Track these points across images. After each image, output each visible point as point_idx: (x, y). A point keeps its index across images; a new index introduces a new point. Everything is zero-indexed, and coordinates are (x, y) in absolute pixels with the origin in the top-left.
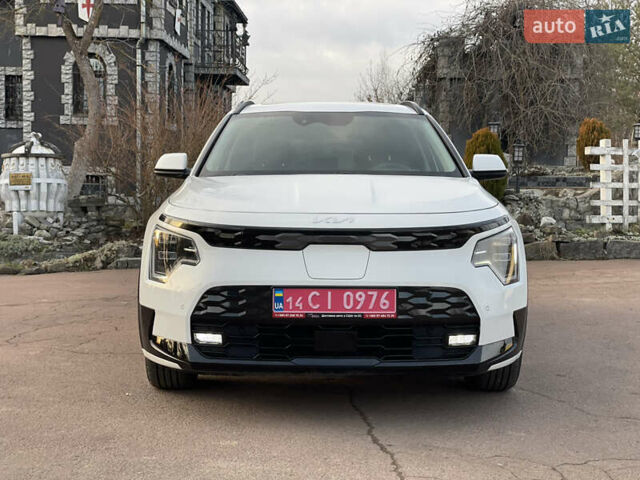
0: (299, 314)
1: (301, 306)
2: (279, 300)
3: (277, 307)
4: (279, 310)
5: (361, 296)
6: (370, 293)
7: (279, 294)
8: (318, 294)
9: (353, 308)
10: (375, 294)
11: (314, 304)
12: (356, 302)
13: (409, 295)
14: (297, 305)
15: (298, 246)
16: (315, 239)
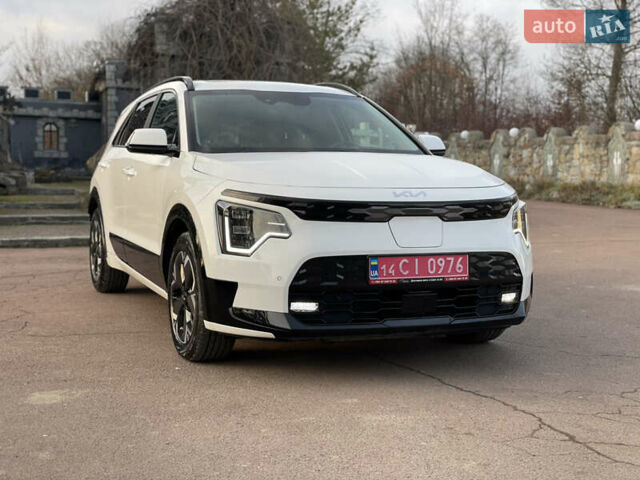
0: (392, 280)
1: (393, 272)
2: (375, 268)
3: (373, 274)
4: (375, 277)
5: (441, 262)
6: (449, 259)
7: (374, 263)
8: (407, 261)
9: (436, 273)
10: (452, 259)
11: (404, 270)
12: (438, 267)
13: (476, 259)
14: (390, 272)
15: (386, 218)
16: (399, 211)
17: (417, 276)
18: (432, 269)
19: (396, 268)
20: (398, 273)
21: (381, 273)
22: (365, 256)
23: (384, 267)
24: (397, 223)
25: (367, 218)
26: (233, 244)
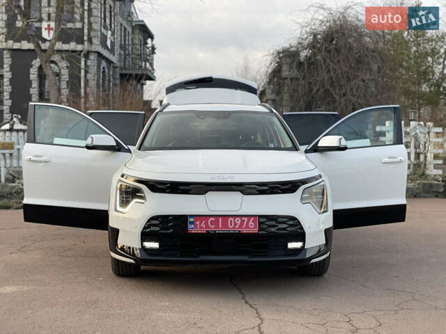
0: (203, 231)
1: (204, 226)
2: (192, 223)
3: (191, 227)
4: (192, 228)
5: (238, 221)
7: (192, 220)
8: (214, 219)
9: (234, 228)
10: (246, 219)
11: (212, 225)
13: (266, 220)
15: (203, 192)
16: (213, 188)
17: (220, 229)
18: (231, 225)
19: (206, 224)
21: (196, 226)
22: (186, 215)
23: (198, 223)
24: (211, 196)
25: (190, 192)
26: (120, 206)
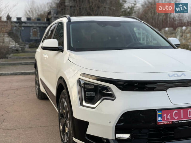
0: (169, 122)
1: (170, 118)
2: (160, 116)
3: (159, 119)
4: (160, 121)
7: (160, 113)
8: (177, 112)
11: (176, 116)
14: (168, 118)
15: (165, 89)
16: (172, 85)
17: (182, 119)
18: (190, 115)
19: (171, 116)
20: (172, 118)
21: (163, 119)
22: (155, 110)
23: (165, 115)
24: (171, 91)
25: (154, 89)
26: (86, 102)
